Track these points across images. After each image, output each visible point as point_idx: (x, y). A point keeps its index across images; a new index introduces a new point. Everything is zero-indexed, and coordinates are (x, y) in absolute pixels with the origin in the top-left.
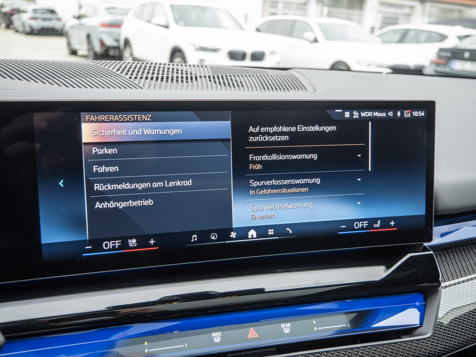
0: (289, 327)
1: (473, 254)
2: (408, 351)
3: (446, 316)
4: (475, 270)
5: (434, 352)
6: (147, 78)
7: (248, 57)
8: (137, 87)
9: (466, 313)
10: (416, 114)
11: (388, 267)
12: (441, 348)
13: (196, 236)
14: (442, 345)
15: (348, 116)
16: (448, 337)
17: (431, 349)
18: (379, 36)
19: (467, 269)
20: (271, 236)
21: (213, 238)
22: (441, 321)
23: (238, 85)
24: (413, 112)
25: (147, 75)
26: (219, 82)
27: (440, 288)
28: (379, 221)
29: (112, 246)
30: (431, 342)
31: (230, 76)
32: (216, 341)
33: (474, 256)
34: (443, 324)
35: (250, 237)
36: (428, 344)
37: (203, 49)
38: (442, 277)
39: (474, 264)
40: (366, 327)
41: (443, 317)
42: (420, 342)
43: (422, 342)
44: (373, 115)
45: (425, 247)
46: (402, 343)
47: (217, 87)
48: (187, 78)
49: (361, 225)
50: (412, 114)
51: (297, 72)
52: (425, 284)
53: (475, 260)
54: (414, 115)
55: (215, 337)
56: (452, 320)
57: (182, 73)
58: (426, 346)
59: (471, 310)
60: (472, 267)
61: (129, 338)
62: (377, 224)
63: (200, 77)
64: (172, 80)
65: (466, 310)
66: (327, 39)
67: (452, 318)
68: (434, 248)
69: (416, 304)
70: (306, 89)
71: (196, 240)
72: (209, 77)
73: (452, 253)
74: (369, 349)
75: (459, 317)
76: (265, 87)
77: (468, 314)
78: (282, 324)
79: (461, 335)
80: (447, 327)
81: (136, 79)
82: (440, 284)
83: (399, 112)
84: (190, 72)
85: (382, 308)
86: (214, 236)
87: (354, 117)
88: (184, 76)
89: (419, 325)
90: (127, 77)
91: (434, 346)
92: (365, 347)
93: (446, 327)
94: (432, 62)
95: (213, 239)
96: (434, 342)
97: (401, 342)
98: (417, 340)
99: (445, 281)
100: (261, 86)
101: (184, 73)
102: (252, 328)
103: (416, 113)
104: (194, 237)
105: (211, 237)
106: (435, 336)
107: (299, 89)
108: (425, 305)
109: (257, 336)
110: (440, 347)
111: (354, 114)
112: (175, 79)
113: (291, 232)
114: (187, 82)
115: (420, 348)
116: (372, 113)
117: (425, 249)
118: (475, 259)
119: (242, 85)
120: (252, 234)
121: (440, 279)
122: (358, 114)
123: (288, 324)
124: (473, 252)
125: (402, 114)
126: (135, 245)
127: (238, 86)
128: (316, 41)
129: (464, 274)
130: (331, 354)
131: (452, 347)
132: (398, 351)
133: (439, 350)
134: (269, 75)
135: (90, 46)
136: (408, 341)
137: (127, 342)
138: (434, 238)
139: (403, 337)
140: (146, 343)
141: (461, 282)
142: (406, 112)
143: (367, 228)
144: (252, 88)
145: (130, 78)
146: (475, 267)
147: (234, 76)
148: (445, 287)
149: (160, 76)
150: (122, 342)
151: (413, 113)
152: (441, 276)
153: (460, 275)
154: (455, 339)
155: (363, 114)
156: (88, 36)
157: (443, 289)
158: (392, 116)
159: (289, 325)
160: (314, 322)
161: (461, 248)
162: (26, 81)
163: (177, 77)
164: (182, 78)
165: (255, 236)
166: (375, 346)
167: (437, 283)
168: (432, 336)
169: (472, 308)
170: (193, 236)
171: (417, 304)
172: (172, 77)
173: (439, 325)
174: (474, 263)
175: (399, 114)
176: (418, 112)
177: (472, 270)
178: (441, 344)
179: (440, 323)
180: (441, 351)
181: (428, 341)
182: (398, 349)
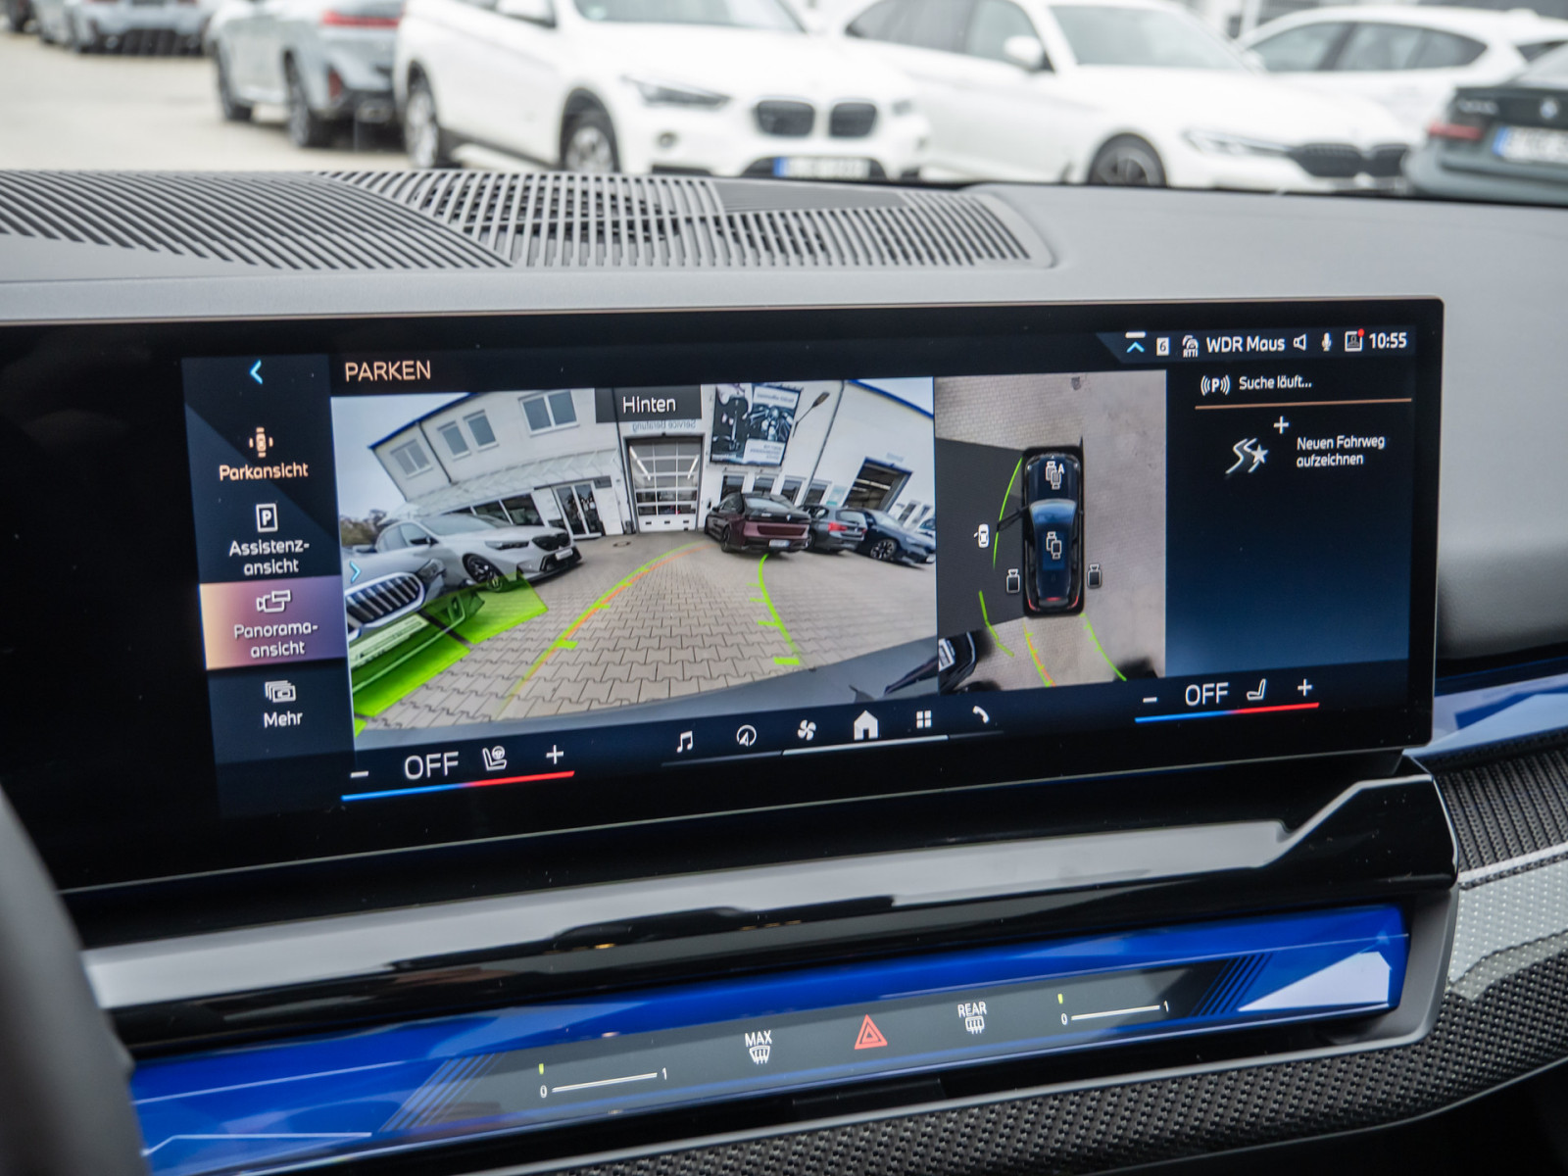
0: (983, 1015)
1: (1560, 781)
2: (1353, 1084)
3: (1473, 975)
4: (1566, 832)
5: (1434, 1086)
6: (520, 230)
7: (821, 123)
8: (491, 260)
9: (1535, 964)
10: (1381, 341)
11: (1292, 826)
12: (1457, 1073)
13: (689, 734)
14: (1460, 1064)
15: (1167, 352)
16: (1476, 1040)
17: (1424, 1079)
18: (1257, 46)
19: (1539, 829)
20: (924, 732)
21: (744, 741)
22: (1455, 990)
23: (808, 244)
24: (1373, 336)
25: (518, 219)
26: (750, 237)
27: (1453, 890)
28: (1264, 682)
29: (432, 769)
30: (1424, 1057)
31: (783, 215)
32: (756, 1059)
33: (1562, 785)
34: (1464, 999)
35: (858, 735)
36: (1416, 1063)
37: (671, 98)
38: (1461, 853)
39: (1561, 811)
40: (1223, 1011)
41: (1462, 979)
42: (1391, 1057)
43: (1396, 1057)
44: (1244, 345)
45: (1406, 759)
46: (1335, 1061)
47: (744, 255)
48: (646, 226)
49: (1205, 694)
50: (1368, 342)
51: (996, 195)
52: (1408, 877)
53: (1565, 798)
54: (1374, 346)
55: (753, 1046)
56: (1490, 987)
57: (629, 210)
58: (1408, 1070)
59: (1550, 955)
60: (1555, 821)
61: (489, 1053)
62: (1257, 691)
63: (689, 221)
64: (600, 233)
65: (1535, 956)
66: (1083, 58)
67: (1492, 981)
68: (1434, 763)
69: (1377, 940)
70: (1026, 255)
71: (690, 746)
72: (717, 221)
73: (1493, 778)
74: (1230, 1079)
75: (1513, 979)
76: (897, 250)
77: (1541, 970)
78: (960, 1006)
79: (1517, 1032)
80: (1475, 1011)
81: (484, 235)
82: (1455, 877)
83: (1327, 336)
84: (655, 205)
85: (1271, 954)
86: (746, 735)
87: (1186, 353)
88: (638, 218)
89: (1386, 1005)
90: (459, 226)
91: (1435, 1070)
92: (1220, 1073)
93: (1470, 1010)
94: (1433, 135)
95: (744, 745)
96: (1434, 1057)
97: (1332, 1058)
98: (1380, 1051)
99: (1469, 868)
100: (884, 249)
101: (636, 207)
102: (867, 1019)
103: (1382, 339)
104: (684, 740)
105: (738, 739)
106: (1439, 1039)
107: (1003, 256)
108: (1408, 943)
109: (884, 1043)
110: (1454, 1072)
111: (1184, 343)
112: (608, 230)
113: (986, 719)
114: (647, 239)
115: (1390, 1074)
116: (1240, 339)
117: (1408, 768)
118: (1566, 795)
119: (823, 247)
120: (866, 727)
121: (1455, 861)
122: (1196, 344)
123: (980, 1004)
124: (1560, 774)
125: (1338, 342)
126: (502, 764)
127: (811, 251)
128: (1046, 65)
129: (1531, 842)
130: (1113, 1095)
131: (1492, 1072)
132: (1323, 1086)
133: (1450, 1081)
134: (906, 210)
135: (296, 90)
136: (1353, 1055)
137: (484, 1064)
138: (1435, 731)
139: (1336, 1041)
140: (541, 1068)
141: (1519, 869)
142: (1349, 337)
143: (1226, 703)
144: (855, 255)
145: (469, 230)
146: (1564, 822)
147: (795, 215)
148: (1470, 885)
149: (561, 221)
150: (468, 1066)
151: (1372, 339)
152: (1458, 852)
153: (1517, 846)
154: (1500, 1046)
155: (1213, 346)
156: (289, 58)
157: (1462, 893)
158: (1304, 348)
159: (982, 1007)
160: (1060, 998)
161: (1522, 761)
162: (143, 249)
163: (616, 224)
164: (631, 225)
165: (874, 733)
166: (1249, 1071)
167: (1448, 873)
168: (1429, 1039)
169: (1554, 949)
170: (683, 736)
171: (1382, 938)
172: (601, 224)
173: (1449, 1004)
174: (1564, 808)
175: (1327, 342)
176: (1388, 335)
177: (1554, 830)
178: (1456, 1063)
179: (1454, 998)
180: (1457, 1085)
181: (1414, 1052)
182: (1323, 1078)
